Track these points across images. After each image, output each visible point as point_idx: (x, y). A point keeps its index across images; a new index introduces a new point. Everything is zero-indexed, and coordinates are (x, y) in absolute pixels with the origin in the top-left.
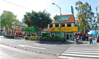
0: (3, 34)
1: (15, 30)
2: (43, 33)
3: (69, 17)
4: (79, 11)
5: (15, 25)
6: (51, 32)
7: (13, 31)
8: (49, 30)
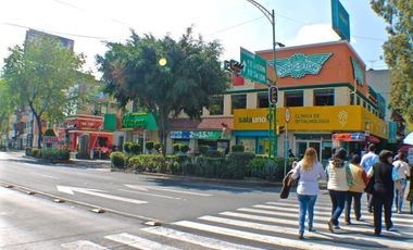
0: (24, 144)
1: (78, 125)
2: (200, 137)
3: (323, 57)
4: (396, 19)
5: (74, 98)
6: (233, 132)
7: (66, 131)
8: (223, 124)
